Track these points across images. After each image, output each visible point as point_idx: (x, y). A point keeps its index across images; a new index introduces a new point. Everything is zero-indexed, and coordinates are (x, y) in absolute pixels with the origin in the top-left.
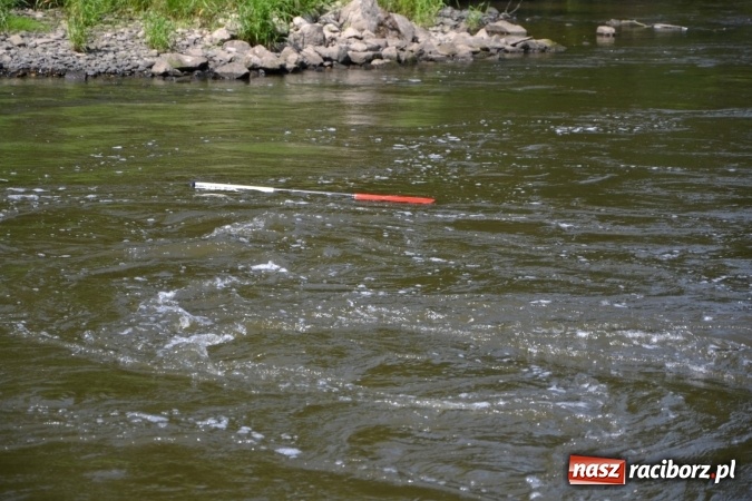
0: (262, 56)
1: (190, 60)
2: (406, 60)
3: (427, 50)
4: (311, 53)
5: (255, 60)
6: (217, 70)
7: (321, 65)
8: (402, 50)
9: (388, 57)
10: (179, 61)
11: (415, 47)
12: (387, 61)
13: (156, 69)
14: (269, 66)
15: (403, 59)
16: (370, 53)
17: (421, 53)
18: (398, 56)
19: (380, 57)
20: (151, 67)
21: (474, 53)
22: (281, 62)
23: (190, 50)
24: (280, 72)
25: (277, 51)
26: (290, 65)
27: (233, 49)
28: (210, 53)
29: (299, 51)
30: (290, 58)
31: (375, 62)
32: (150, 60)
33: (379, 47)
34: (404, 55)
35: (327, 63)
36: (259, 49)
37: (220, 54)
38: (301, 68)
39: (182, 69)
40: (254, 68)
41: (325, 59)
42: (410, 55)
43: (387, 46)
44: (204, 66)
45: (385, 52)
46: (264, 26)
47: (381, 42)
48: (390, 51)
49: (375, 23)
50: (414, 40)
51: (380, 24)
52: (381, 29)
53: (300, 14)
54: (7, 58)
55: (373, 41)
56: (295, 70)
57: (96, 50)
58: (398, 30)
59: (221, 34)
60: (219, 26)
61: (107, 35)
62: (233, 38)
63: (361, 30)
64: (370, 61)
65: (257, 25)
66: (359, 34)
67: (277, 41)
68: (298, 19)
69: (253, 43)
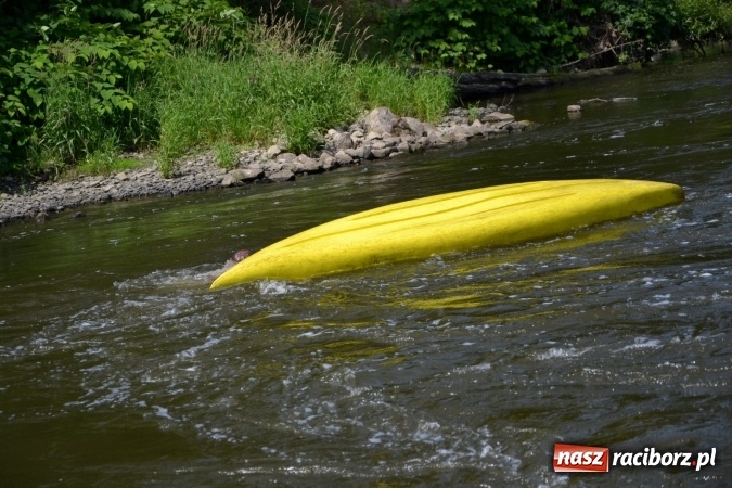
0: (305, 162)
1: (249, 173)
2: (416, 151)
3: (432, 141)
4: (342, 154)
5: (300, 165)
6: (271, 177)
7: (352, 162)
8: (413, 143)
9: (402, 150)
10: (242, 174)
11: (423, 139)
12: (401, 152)
13: (224, 183)
14: (310, 169)
15: (413, 149)
16: (388, 149)
17: (428, 143)
18: (410, 148)
19: (396, 151)
20: (221, 182)
21: (469, 138)
22: (320, 164)
23: (251, 165)
24: (321, 170)
25: (317, 157)
26: (327, 166)
27: (283, 160)
28: (266, 165)
29: (333, 154)
30: (327, 160)
31: (392, 155)
32: (221, 176)
33: (395, 144)
34: (414, 147)
35: (355, 161)
36: (302, 157)
37: (274, 165)
38: (336, 165)
39: (244, 180)
40: (299, 172)
41: (354, 158)
42: (419, 146)
43: (401, 141)
44: (261, 176)
45: (400, 146)
46: (305, 139)
47: (396, 139)
48: (404, 145)
49: (390, 126)
50: (425, 134)
51: (394, 127)
52: (395, 130)
53: (332, 127)
54: (115, 191)
55: (390, 140)
56: (331, 169)
57: (180, 175)
58: (409, 129)
59: (273, 150)
60: (273, 144)
61: (189, 163)
62: (283, 151)
63: (381, 133)
64: (388, 154)
65: (299, 140)
66: (379, 136)
67: (316, 148)
68: (331, 132)
69: (298, 154)
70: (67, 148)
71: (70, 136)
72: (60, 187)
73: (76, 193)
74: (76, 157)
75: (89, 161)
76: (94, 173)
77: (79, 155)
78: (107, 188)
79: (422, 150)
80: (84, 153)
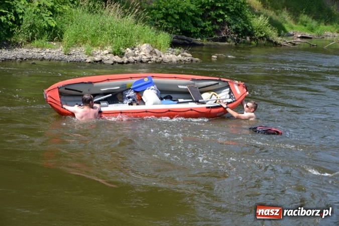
0: (117, 59)
1: (97, 59)
3: (164, 60)
4: (131, 59)
5: (115, 60)
6: (105, 62)
7: (134, 62)
8: (157, 59)
9: (153, 61)
10: (94, 59)
11: (161, 58)
13: (87, 61)
14: (119, 62)
16: (148, 60)
17: (162, 60)
19: (151, 61)
21: (177, 61)
22: (123, 61)
23: (97, 56)
24: (123, 63)
25: (121, 57)
26: (125, 62)
27: (109, 56)
28: (103, 57)
29: (128, 58)
30: (125, 60)
31: (149, 62)
32: (85, 58)
33: (150, 58)
34: (157, 61)
36: (117, 57)
37: (105, 58)
38: (128, 62)
39: (94, 61)
40: (115, 62)
41: (135, 60)
42: (159, 61)
44: (101, 61)
45: (152, 59)
46: (119, 50)
47: (151, 56)
48: (153, 59)
50: (161, 56)
51: (151, 52)
52: (151, 53)
53: (128, 47)
54: (45, 56)
55: (149, 56)
56: (127, 63)
57: (70, 55)
58: (156, 54)
59: (106, 52)
60: (106, 49)
61: (74, 50)
62: (109, 53)
63: (146, 53)
65: (116, 50)
67: (122, 55)
68: (128, 49)
69: (115, 55)
70: (29, 35)
71: (30, 32)
72: (24, 50)
73: (30, 54)
74: (31, 40)
75: (36, 42)
76: (37, 47)
77: (33, 39)
78: (42, 54)
79: (160, 63)
80: (34, 39)
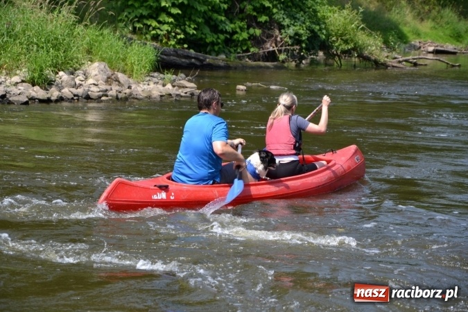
0: (38, 92)
2: (121, 98)
3: (134, 93)
4: (67, 92)
5: (33, 94)
6: (11, 99)
7: (72, 98)
8: (120, 92)
9: (111, 96)
11: (128, 91)
12: (110, 98)
14: (41, 98)
15: (120, 97)
16: (101, 93)
17: (131, 94)
18: (117, 96)
19: (107, 96)
21: (161, 96)
22: (49, 96)
24: (48, 101)
25: (48, 90)
26: (54, 98)
27: (22, 87)
28: (8, 89)
29: (60, 90)
30: (54, 93)
31: (103, 98)
33: (106, 90)
34: (120, 96)
35: (75, 98)
36: (37, 88)
37: (14, 90)
38: (61, 99)
40: (32, 99)
41: (75, 95)
42: (124, 95)
43: (111, 89)
44: (3, 96)
45: (110, 93)
46: (41, 75)
47: (108, 87)
48: (113, 93)
49: (106, 77)
50: (130, 87)
51: (108, 78)
52: (109, 80)
53: (63, 70)
55: (104, 87)
56: (57, 101)
58: (119, 82)
59: (16, 79)
60: (16, 75)
62: (23, 81)
63: (97, 81)
64: (100, 98)
65: (36, 75)
66: (96, 83)
67: (48, 84)
68: (61, 73)
69: (33, 85)
79: (126, 99)
